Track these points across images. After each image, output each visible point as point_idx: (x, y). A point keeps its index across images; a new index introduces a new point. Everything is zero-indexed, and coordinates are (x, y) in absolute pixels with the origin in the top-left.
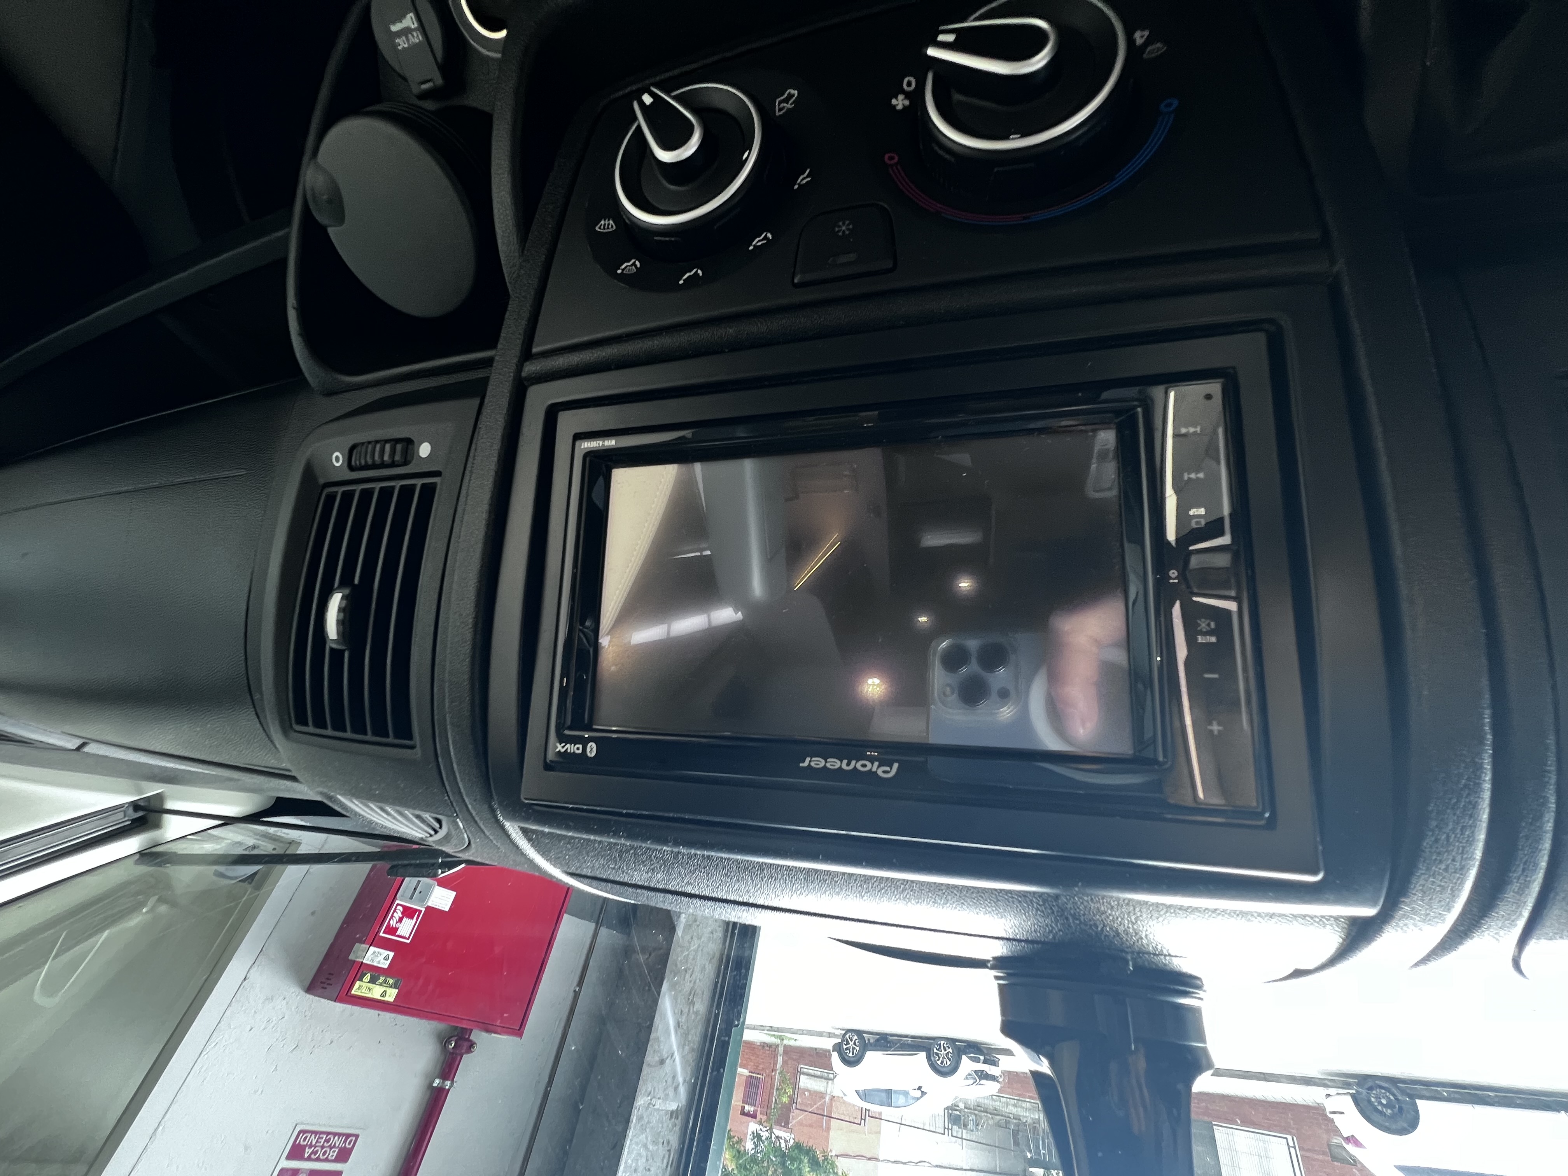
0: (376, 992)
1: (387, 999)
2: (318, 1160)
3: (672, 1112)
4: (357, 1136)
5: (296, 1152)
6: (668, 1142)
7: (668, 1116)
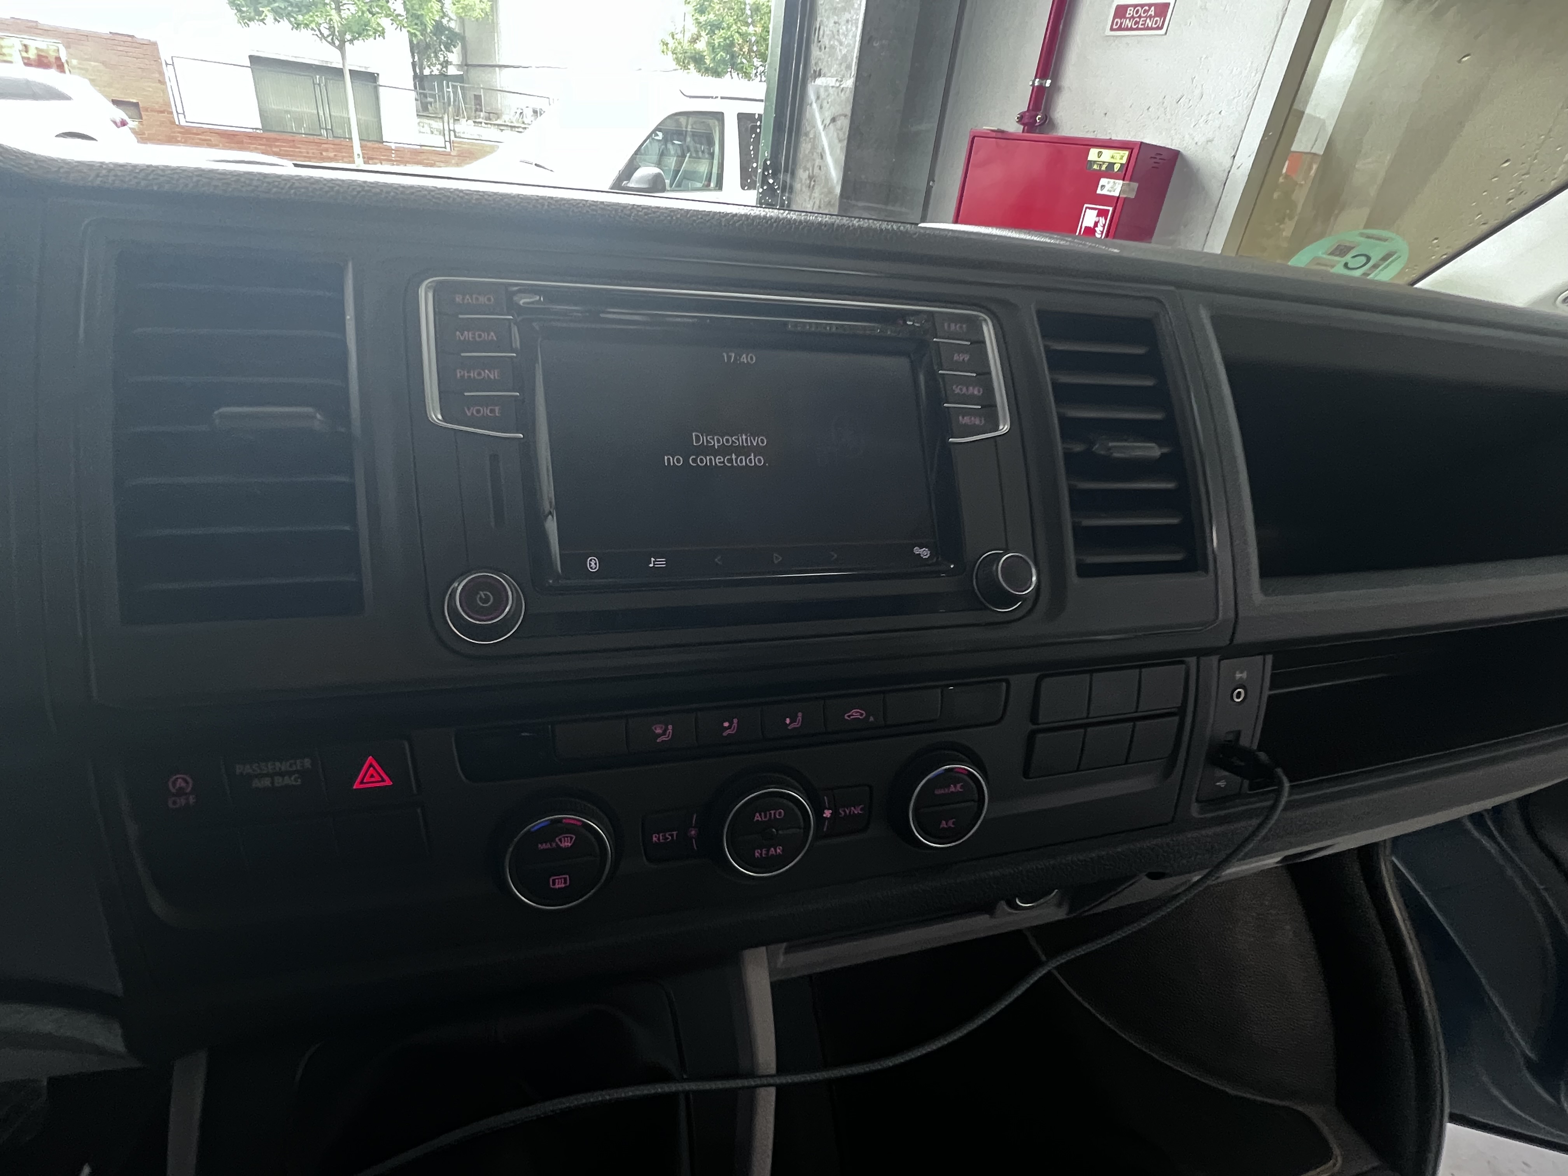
0: (1108, 155)
1: (1097, 151)
3: (820, 75)
4: (1112, 29)
7: (822, 72)
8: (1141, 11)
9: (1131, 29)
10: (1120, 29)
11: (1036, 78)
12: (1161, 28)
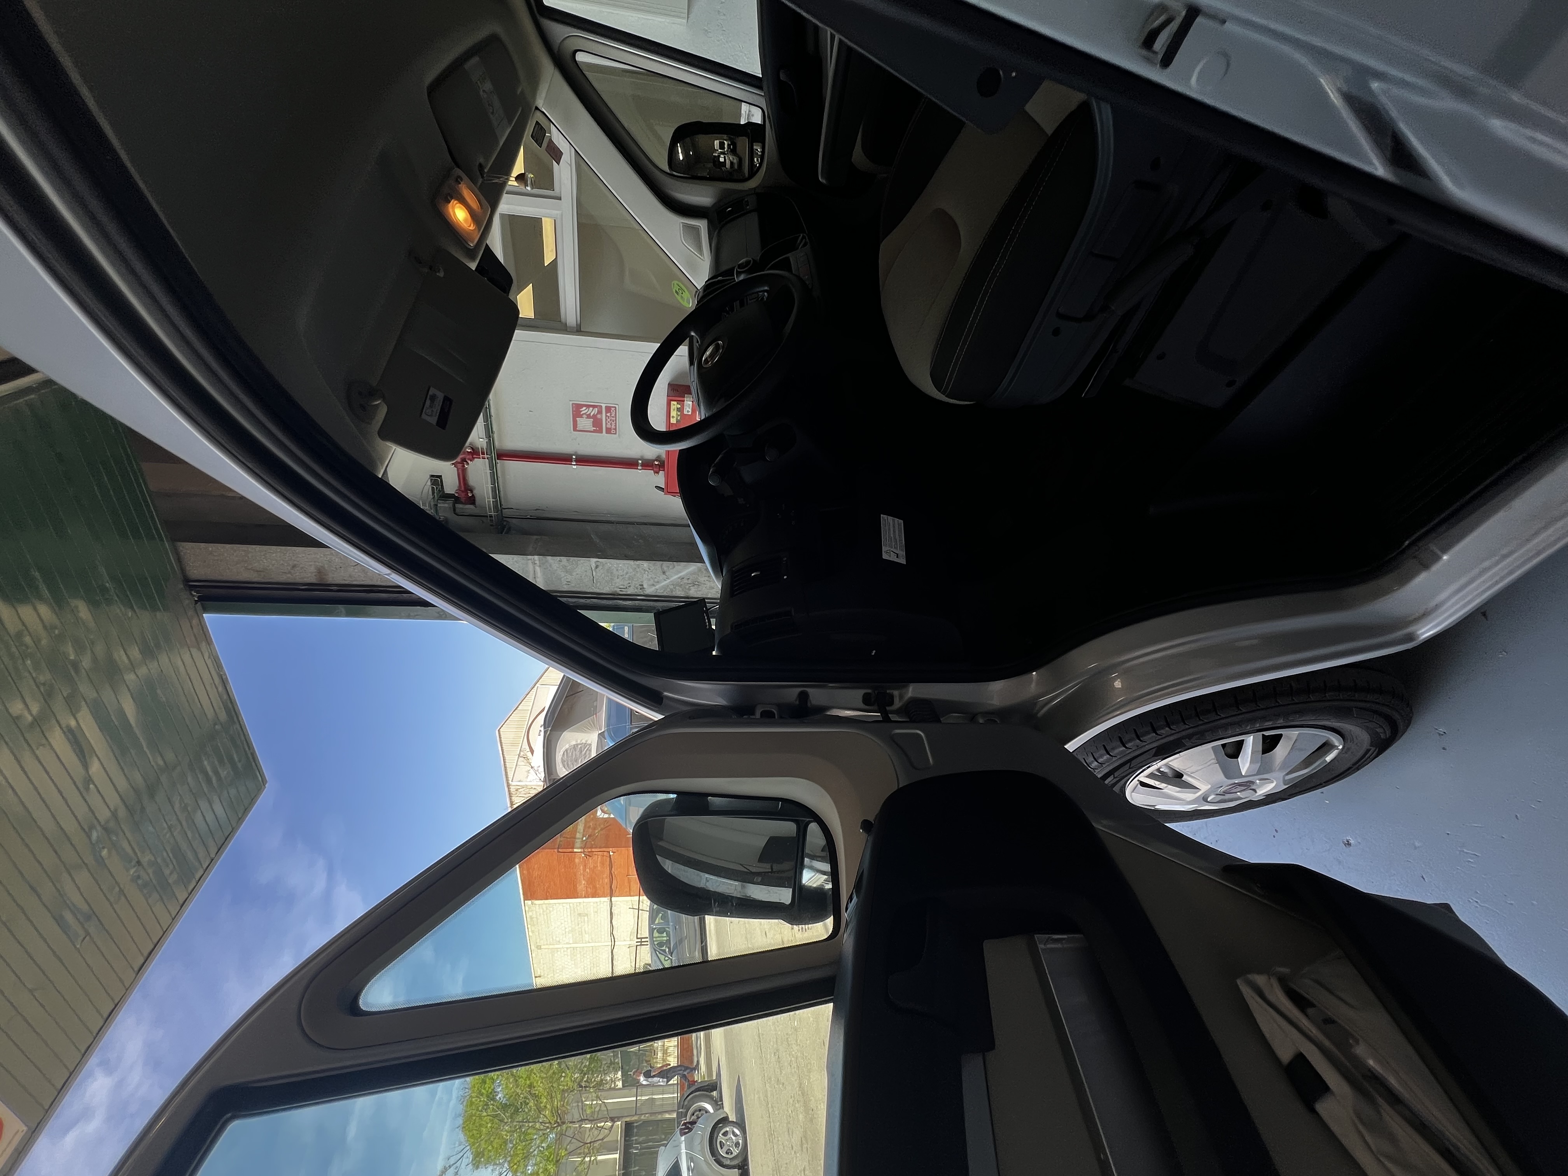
0: (674, 413)
1: (672, 419)
2: (606, 420)
3: (642, 585)
4: (616, 434)
5: (608, 409)
6: (630, 586)
7: (641, 583)
8: (609, 420)
9: (616, 423)
10: (615, 429)
11: (637, 469)
12: (615, 407)
